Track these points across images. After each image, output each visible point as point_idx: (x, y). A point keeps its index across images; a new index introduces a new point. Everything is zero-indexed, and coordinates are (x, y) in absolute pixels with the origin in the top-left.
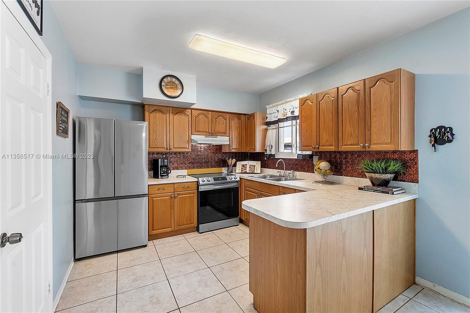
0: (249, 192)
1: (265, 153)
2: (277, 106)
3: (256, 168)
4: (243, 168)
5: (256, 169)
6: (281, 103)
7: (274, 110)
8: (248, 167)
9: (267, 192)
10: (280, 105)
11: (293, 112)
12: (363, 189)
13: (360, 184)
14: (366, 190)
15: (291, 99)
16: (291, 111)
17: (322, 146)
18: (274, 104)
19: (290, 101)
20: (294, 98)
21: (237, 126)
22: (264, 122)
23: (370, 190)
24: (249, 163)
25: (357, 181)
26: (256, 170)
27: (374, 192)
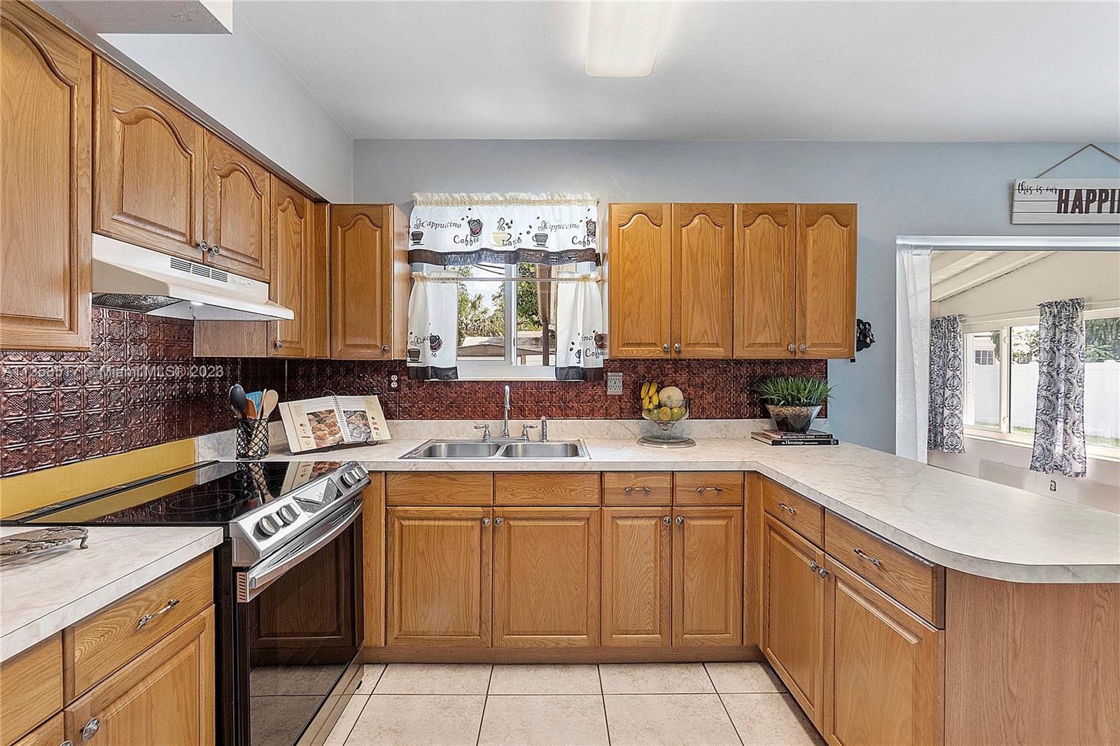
0: (425, 523)
1: (408, 365)
2: (471, 203)
3: (370, 421)
4: (320, 430)
5: (372, 427)
6: (488, 197)
7: (454, 214)
8: (341, 420)
9: (540, 501)
10: (483, 203)
11: (541, 239)
12: (783, 443)
13: (730, 432)
14: (788, 445)
15: (533, 198)
16: (533, 234)
17: (688, 345)
18: (456, 196)
19: (529, 202)
20: (543, 196)
21: (295, 239)
22: (402, 248)
23: (797, 443)
24: (338, 405)
25: (723, 427)
26: (372, 429)
27: (804, 444)
